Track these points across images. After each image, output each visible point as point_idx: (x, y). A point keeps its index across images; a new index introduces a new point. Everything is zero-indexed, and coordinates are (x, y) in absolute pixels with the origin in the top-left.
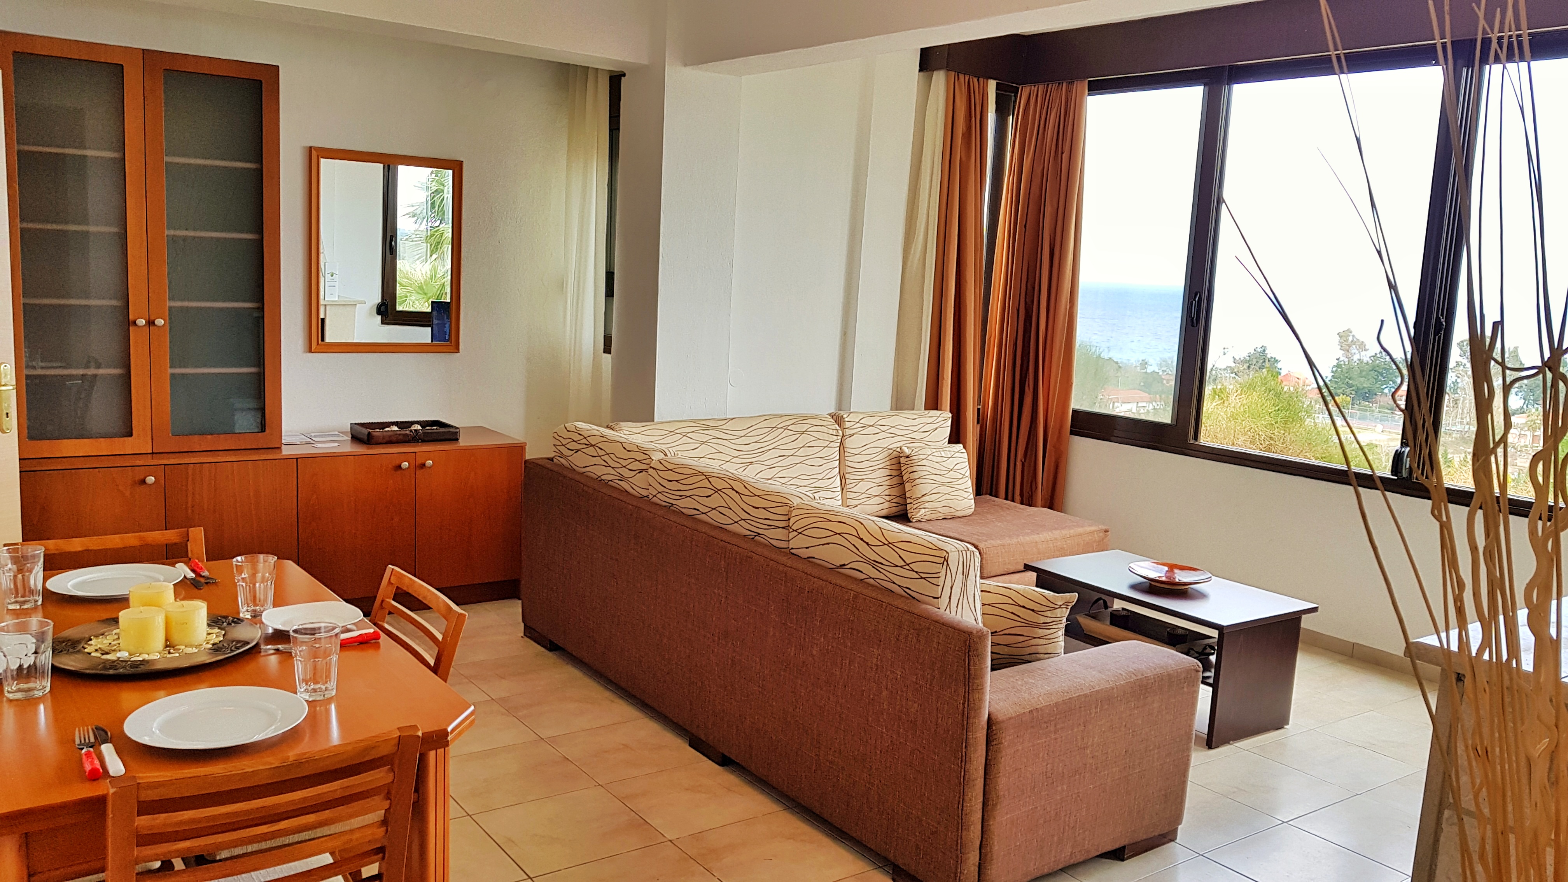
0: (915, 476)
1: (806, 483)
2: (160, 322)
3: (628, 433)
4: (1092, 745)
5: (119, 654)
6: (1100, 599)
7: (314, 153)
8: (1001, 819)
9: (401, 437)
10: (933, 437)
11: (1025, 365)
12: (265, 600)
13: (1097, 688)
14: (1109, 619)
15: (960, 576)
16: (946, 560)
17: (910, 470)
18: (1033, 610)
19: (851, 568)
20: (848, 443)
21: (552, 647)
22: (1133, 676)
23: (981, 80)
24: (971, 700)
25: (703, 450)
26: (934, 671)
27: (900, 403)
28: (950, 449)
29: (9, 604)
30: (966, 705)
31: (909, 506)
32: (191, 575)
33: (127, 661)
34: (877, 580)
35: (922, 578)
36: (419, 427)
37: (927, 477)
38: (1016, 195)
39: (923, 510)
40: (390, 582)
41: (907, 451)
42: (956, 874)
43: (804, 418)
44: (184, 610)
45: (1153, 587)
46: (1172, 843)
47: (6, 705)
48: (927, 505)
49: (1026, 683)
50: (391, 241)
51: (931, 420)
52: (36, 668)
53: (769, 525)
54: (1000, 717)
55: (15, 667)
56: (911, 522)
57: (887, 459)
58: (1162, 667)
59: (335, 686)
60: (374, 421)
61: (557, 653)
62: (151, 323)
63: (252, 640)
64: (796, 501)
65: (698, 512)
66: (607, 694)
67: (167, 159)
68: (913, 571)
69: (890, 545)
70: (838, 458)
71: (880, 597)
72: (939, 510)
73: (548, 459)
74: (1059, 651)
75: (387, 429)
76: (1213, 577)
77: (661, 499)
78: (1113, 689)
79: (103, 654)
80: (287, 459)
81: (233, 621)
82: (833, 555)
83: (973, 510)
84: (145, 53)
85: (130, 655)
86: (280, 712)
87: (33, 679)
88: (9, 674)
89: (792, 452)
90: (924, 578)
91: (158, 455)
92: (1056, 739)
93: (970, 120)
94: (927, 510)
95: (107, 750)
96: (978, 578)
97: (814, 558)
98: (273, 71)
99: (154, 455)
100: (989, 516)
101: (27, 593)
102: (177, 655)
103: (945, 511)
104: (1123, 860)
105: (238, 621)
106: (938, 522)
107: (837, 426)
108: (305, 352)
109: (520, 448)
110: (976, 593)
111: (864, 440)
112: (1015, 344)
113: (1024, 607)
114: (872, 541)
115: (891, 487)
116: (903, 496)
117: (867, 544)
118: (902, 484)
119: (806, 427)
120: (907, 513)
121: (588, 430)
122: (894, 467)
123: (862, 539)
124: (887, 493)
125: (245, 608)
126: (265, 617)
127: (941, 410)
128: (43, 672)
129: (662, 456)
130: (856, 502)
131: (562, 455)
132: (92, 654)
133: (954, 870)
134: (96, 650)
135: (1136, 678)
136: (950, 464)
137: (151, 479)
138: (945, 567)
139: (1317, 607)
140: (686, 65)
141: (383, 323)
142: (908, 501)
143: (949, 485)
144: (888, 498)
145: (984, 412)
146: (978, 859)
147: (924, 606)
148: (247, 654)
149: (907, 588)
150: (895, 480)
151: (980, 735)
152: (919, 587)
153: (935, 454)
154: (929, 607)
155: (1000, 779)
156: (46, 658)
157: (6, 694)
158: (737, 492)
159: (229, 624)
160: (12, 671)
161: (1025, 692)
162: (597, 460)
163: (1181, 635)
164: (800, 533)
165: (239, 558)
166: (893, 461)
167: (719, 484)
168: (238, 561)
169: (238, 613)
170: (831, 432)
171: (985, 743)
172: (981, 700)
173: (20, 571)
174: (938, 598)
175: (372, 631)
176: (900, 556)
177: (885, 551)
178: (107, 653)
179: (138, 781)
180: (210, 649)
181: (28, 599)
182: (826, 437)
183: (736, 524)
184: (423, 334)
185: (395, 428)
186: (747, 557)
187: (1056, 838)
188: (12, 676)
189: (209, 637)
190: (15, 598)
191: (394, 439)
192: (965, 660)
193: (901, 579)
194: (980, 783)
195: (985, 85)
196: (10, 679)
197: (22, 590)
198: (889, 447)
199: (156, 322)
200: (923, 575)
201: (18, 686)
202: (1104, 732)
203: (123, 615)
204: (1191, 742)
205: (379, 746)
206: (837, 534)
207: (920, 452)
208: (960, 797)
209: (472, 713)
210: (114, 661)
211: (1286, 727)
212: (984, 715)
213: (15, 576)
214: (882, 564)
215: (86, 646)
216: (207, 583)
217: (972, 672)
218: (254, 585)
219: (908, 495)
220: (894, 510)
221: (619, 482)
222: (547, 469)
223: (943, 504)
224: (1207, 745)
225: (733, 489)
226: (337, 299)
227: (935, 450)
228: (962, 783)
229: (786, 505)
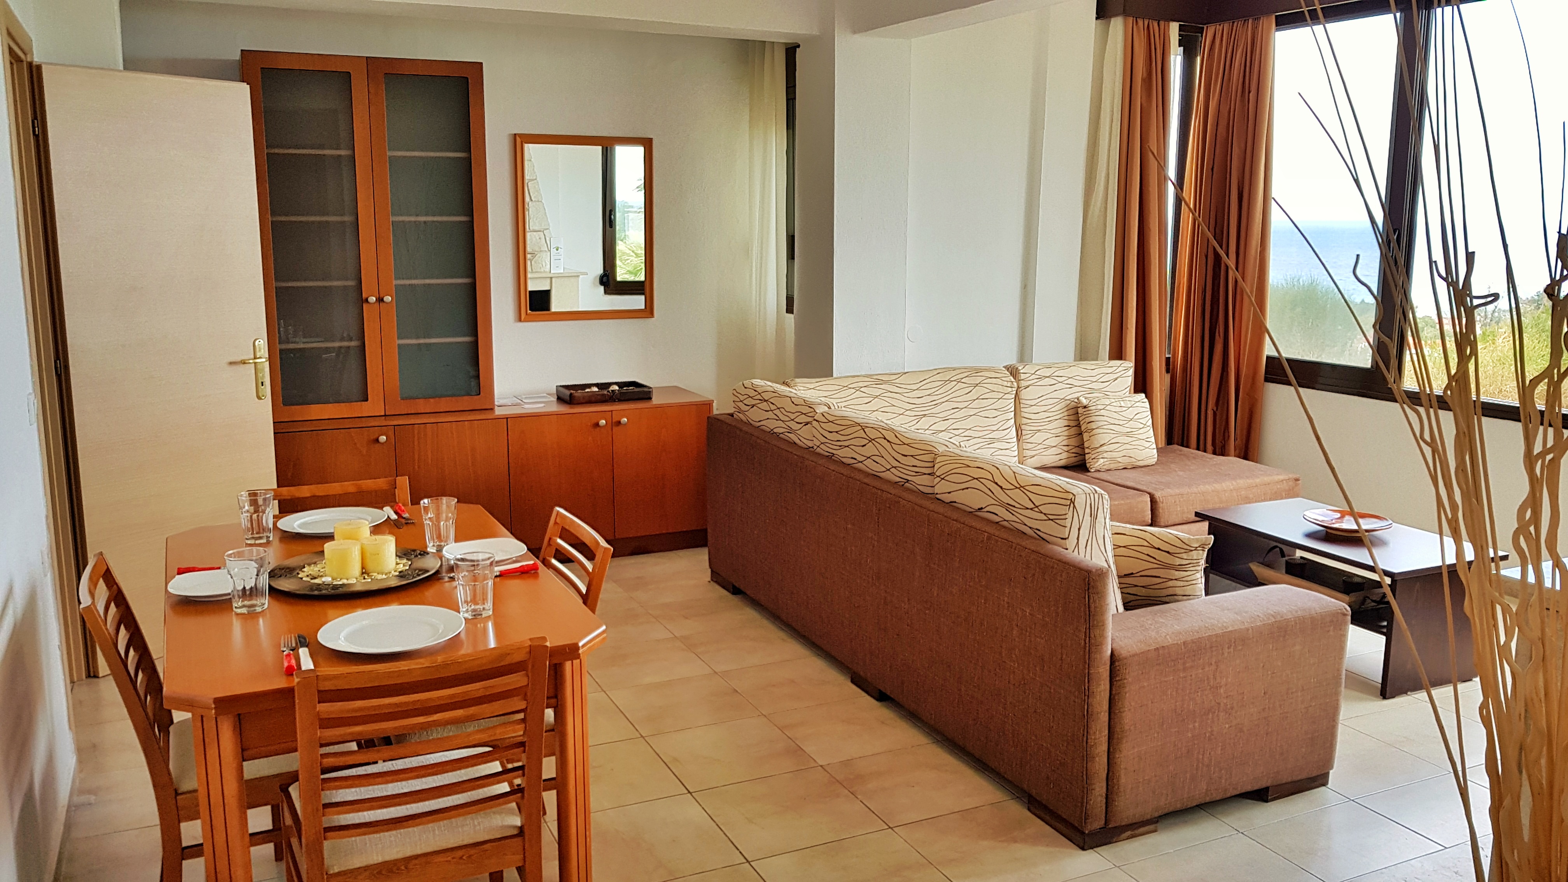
0: (1093, 425)
1: (981, 434)
2: (388, 299)
3: (802, 388)
4: (1226, 685)
5: (324, 579)
6: (1276, 547)
7: (518, 139)
8: (1128, 753)
9: (599, 397)
10: (1114, 386)
11: (1215, 313)
12: (448, 537)
13: (1230, 629)
14: (1284, 566)
15: (1087, 517)
16: (1072, 502)
17: (1088, 420)
18: (1168, 552)
19: (987, 512)
20: (1024, 394)
21: (735, 591)
22: (1271, 617)
23: (1162, 23)
24: (1092, 636)
25: (876, 404)
26: (1058, 608)
27: (1084, 353)
28: (1130, 399)
29: (247, 539)
30: (1087, 641)
31: (1087, 456)
32: (394, 517)
33: (329, 585)
34: (1011, 523)
35: (1050, 519)
36: (616, 388)
37: (1105, 427)
38: (1202, 140)
39: (1102, 460)
40: (556, 523)
41: (1085, 402)
42: (1082, 803)
43: (978, 370)
44: (377, 542)
45: (1330, 535)
46: (1323, 788)
47: (234, 618)
48: (1105, 455)
49: (1156, 622)
50: (610, 215)
51: (1110, 370)
52: (256, 589)
53: (916, 472)
54: (1124, 653)
55: (241, 588)
56: (1089, 471)
57: (1066, 409)
58: (1304, 610)
59: (491, 606)
60: (577, 383)
61: (740, 596)
62: (380, 300)
63: (432, 569)
64: (941, 449)
65: (855, 461)
66: (782, 634)
67: (389, 153)
68: (1042, 513)
69: (1022, 489)
70: (1013, 409)
71: (1011, 538)
72: (1119, 460)
73: (729, 414)
74: (1199, 594)
75: (587, 390)
76: (1394, 524)
77: (824, 449)
78: (1248, 630)
79: (312, 579)
80: (499, 418)
81: (420, 554)
82: (972, 499)
83: (1156, 459)
84: (370, 61)
85: (333, 579)
86: (442, 626)
87: (254, 597)
88: (235, 593)
89: (966, 404)
90: (1052, 520)
91: (391, 417)
92: (1185, 677)
93: (1151, 64)
94: (1106, 460)
95: (304, 652)
96: (1108, 520)
97: (955, 502)
98: (478, 67)
99: (387, 418)
100: (1173, 466)
101: (261, 531)
102: (370, 580)
103: (1125, 461)
104: (1267, 801)
105: (424, 553)
106: (1117, 472)
107: (1012, 378)
108: (515, 321)
109: (709, 405)
110: (1106, 535)
111: (1041, 391)
112: (1204, 291)
113: (1159, 549)
114: (1005, 485)
115: (1069, 437)
116: (1081, 446)
117: (1001, 487)
118: (1080, 434)
119: (979, 380)
120: (1085, 463)
121: (762, 386)
122: (1072, 418)
123: (996, 483)
124: (1065, 443)
125: (432, 544)
126: (445, 552)
127: (1125, 360)
128: (262, 592)
129: (826, 409)
130: (1034, 453)
131: (740, 411)
132: (304, 579)
133: (1080, 800)
134: (308, 576)
135: (1274, 620)
136: (1130, 413)
137: (383, 438)
138: (1071, 508)
139: (1508, 555)
140: (854, 32)
141: (606, 292)
142: (1087, 451)
143: (1127, 434)
144: (1066, 448)
145: (1174, 362)
146: (1105, 790)
147: (1050, 546)
148: (428, 581)
149: (1037, 529)
150: (1073, 431)
151: (1104, 671)
152: (1047, 528)
153: (1114, 404)
154: (1056, 547)
155: (1125, 713)
156: (264, 581)
157: (234, 609)
158: (888, 441)
159: (416, 556)
160: (238, 591)
161: (1153, 631)
162: (770, 415)
163: (1358, 583)
164: (943, 479)
165: (426, 501)
166: (1071, 412)
167: (873, 434)
168: (424, 503)
169: (426, 547)
170: (1005, 383)
171: (1108, 679)
172: (1103, 636)
173: (256, 511)
174: (1065, 539)
175: (532, 562)
176: (1030, 499)
177: (1017, 494)
178: (315, 578)
179: (318, 674)
180: (397, 576)
181: (261, 535)
182: (1000, 389)
183: (888, 472)
184: (637, 302)
185: (595, 389)
186: (895, 502)
187: (1188, 775)
188: (239, 595)
189: (398, 566)
190: (252, 534)
191: (593, 399)
192: (1085, 598)
193: (1031, 521)
194: (1104, 717)
195: (1166, 28)
196: (236, 597)
197: (257, 528)
198: (1067, 398)
199: (385, 299)
200: (1051, 517)
201: (243, 603)
202: (1239, 672)
203: (328, 546)
204: (1340, 686)
205: (513, 653)
206: (974, 478)
207: (1098, 403)
208: (1084, 731)
209: (603, 632)
210: (319, 585)
211: (1474, 679)
212: (1106, 651)
213: (251, 517)
214: (1014, 507)
215: (300, 572)
216: (406, 523)
217: (1092, 609)
218: (439, 523)
219: (1086, 445)
220: (1073, 460)
221: (789, 435)
222: (727, 424)
223: (1121, 454)
224: (1381, 695)
225: (885, 438)
226: (562, 271)
227: (1114, 401)
228: (1086, 717)
229: (931, 452)
